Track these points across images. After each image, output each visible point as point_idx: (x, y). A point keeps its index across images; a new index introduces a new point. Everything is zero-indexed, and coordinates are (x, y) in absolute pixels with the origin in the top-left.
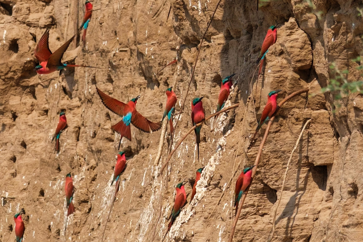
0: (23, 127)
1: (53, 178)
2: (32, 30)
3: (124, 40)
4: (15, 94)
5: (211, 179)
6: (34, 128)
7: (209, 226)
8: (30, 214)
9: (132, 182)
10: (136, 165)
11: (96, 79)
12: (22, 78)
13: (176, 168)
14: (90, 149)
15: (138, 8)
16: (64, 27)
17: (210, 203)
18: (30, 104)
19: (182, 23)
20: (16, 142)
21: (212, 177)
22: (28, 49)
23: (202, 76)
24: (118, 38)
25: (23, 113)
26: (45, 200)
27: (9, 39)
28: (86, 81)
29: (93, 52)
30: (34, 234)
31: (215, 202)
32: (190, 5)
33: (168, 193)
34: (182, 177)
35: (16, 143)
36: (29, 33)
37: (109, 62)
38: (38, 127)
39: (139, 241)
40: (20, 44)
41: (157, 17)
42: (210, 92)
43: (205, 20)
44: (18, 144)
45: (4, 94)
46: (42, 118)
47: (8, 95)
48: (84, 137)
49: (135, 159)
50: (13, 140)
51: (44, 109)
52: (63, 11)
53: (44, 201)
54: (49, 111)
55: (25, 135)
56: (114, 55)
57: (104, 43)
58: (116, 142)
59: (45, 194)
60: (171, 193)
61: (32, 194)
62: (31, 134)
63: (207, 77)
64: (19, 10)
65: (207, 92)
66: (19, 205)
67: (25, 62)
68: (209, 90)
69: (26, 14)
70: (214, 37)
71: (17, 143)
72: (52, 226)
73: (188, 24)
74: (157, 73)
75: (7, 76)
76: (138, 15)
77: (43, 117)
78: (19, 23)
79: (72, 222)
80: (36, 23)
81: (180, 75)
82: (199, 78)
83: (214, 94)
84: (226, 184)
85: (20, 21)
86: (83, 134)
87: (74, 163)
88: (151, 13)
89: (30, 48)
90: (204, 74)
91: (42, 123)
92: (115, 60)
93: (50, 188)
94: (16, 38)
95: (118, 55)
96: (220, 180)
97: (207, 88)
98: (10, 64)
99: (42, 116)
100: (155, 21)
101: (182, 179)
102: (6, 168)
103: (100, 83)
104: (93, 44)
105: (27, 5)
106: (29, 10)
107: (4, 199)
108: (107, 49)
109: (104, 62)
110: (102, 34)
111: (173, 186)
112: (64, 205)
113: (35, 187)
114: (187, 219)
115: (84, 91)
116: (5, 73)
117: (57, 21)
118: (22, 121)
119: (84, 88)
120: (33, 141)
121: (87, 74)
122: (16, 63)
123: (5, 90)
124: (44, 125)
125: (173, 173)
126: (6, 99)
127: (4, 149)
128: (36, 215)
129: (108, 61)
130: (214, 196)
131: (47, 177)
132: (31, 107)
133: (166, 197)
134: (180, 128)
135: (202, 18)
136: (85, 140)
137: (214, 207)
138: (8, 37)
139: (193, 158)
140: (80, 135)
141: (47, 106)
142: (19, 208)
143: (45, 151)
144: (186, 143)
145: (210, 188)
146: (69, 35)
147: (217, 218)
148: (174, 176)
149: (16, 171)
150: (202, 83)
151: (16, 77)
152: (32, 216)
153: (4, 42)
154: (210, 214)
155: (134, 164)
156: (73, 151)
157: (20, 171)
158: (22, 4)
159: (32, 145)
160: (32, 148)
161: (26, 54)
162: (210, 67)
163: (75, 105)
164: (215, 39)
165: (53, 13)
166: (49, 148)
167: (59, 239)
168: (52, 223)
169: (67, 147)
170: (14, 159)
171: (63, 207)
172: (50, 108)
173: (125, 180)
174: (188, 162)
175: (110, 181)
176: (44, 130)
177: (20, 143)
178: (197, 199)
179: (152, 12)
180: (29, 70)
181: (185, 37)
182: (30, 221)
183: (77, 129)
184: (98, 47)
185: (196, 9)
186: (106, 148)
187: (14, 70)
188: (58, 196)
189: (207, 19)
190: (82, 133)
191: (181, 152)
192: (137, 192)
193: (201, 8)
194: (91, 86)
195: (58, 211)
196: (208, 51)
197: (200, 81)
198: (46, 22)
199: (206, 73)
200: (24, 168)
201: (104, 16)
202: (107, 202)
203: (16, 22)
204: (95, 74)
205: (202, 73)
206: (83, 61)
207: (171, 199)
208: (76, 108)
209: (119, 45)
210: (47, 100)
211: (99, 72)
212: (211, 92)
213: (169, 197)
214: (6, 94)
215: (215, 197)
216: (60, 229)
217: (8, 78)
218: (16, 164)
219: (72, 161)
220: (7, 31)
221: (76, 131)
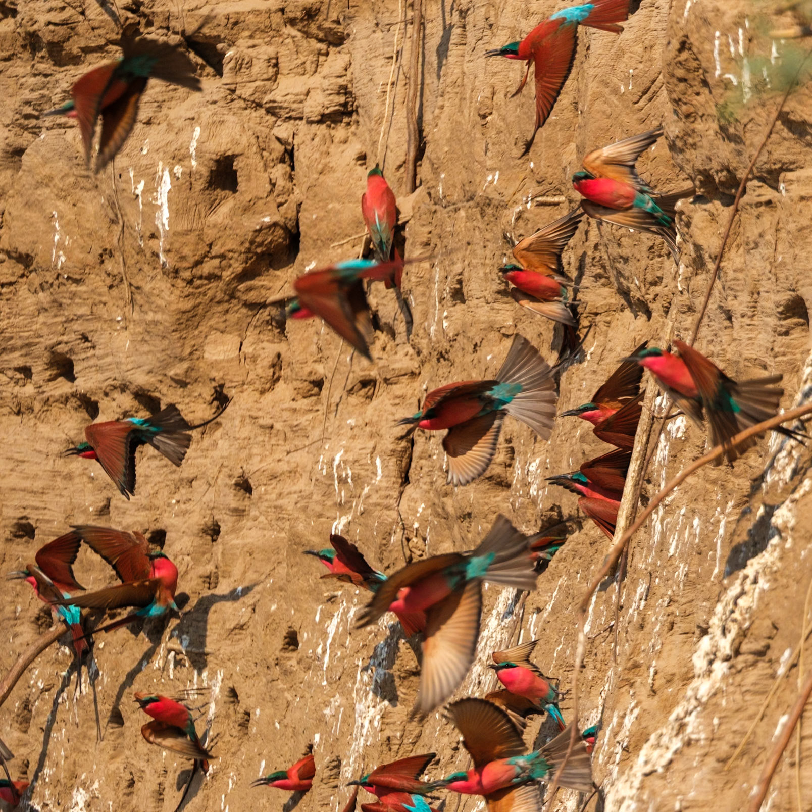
0: (246, 432)
1: (326, 595)
2: (283, 130)
3: (550, 169)
4: (222, 326)
5: (743, 634)
6: (276, 435)
7: (729, 785)
8: (252, 706)
9: (556, 620)
10: (572, 565)
11: (465, 290)
12: (246, 275)
13: (662, 590)
14: (440, 510)
15: (591, 72)
16: (379, 122)
17: (738, 710)
18: (270, 359)
19: (692, 126)
20: (222, 480)
21: (748, 629)
22: (268, 187)
23: (749, 299)
24: (532, 165)
25: (245, 387)
26: (299, 663)
27: (207, 156)
28: (435, 293)
29: (459, 205)
30: (261, 769)
31: (751, 710)
32: (718, 73)
33: (636, 666)
34: (678, 619)
35: (219, 481)
36: (274, 138)
37: (505, 237)
38: (290, 435)
39: (565, 808)
40: (244, 173)
41: (650, 100)
42: (772, 349)
43: (762, 120)
44: (226, 485)
45: (187, 327)
46: (303, 403)
47: (200, 328)
48: (425, 469)
49: (570, 547)
50: (212, 471)
51: (313, 378)
52: (377, 70)
53: (296, 667)
54: (326, 385)
55: (250, 456)
56: (519, 217)
57: (490, 178)
58: (517, 491)
59: (300, 645)
60: (644, 668)
61: (260, 643)
62: (267, 453)
63: (763, 303)
64: (240, 65)
65: (764, 350)
66: (220, 678)
67: (258, 227)
68: (770, 346)
69: (265, 76)
70: (790, 175)
71: (225, 482)
72: (319, 745)
73: (711, 132)
74: (642, 278)
75: (198, 271)
76: (590, 93)
77: (306, 401)
78: (242, 104)
79: (375, 737)
80: (295, 106)
81: (685, 293)
82: (741, 304)
83: (785, 358)
84: (787, 653)
85: (245, 100)
86: (423, 462)
87: (390, 552)
88: (630, 88)
89: (274, 185)
90: (755, 293)
91: (304, 420)
92: (521, 232)
93: (317, 627)
94: (230, 153)
95: (531, 215)
96: (769, 638)
97: (764, 338)
98: (210, 234)
99: (304, 397)
100: (642, 115)
101: (679, 625)
102: (189, 558)
103: (476, 301)
104: (458, 180)
105: (271, 51)
106: (276, 65)
107: (175, 658)
108: (498, 197)
109: (489, 236)
110: (487, 150)
111: (650, 644)
112: (354, 683)
113: (270, 623)
114: (664, 761)
115: (429, 326)
116: (192, 260)
117: (360, 102)
118: (241, 412)
119: (430, 316)
120: (274, 477)
121: (438, 274)
122: (228, 232)
123: (191, 314)
124: (309, 428)
125: (652, 602)
126: (193, 343)
127: (185, 498)
128: (272, 711)
129: (500, 235)
130: (752, 688)
131: (310, 593)
132: (272, 370)
133: (627, 680)
134: (681, 462)
135: (753, 114)
136: (428, 479)
137: (750, 726)
138: (204, 149)
139: (713, 559)
140: (413, 465)
141: (320, 369)
142: (219, 684)
143: (305, 509)
144: (694, 511)
145: (740, 661)
146: (392, 147)
147: (754, 760)
148: (655, 613)
149: (216, 567)
150: (748, 322)
151: (227, 275)
152: (258, 711)
153: (194, 163)
154: (735, 746)
155: (565, 564)
156: (388, 512)
157: (229, 569)
158: (254, 46)
159: (269, 488)
160: (268, 497)
161: (261, 202)
162: (773, 270)
163: (400, 369)
164: (791, 182)
165: (348, 78)
166: (316, 502)
167: (336, 787)
168: (317, 737)
169: (371, 501)
170: (214, 530)
171: (353, 690)
172: (330, 375)
173: (539, 610)
174: (696, 572)
175: (494, 612)
176: (307, 443)
177: (233, 482)
178: (696, 699)
179: (634, 85)
180: (270, 254)
181: (700, 172)
182: (254, 730)
183: (404, 444)
184: (472, 189)
185: (735, 83)
186: (486, 508)
187: (222, 251)
188: (339, 654)
189: (768, 116)
190: (421, 458)
191: (679, 537)
192: (568, 652)
193: (751, 81)
194: (450, 312)
195: (337, 700)
196: (768, 219)
197: (743, 316)
198: (326, 103)
199: (761, 289)
200: (241, 560)
201: (494, 94)
202: (483, 678)
203: (232, 100)
204: (461, 274)
205: (749, 289)
206: (430, 232)
207: (643, 689)
208: (404, 379)
209: (534, 184)
210: (320, 350)
211: (475, 267)
212: (776, 350)
213: (639, 680)
214: (197, 327)
215: (756, 693)
216: (342, 757)
217: (201, 278)
218: (218, 548)
219: (385, 545)
220: (202, 131)
221: (399, 449)
